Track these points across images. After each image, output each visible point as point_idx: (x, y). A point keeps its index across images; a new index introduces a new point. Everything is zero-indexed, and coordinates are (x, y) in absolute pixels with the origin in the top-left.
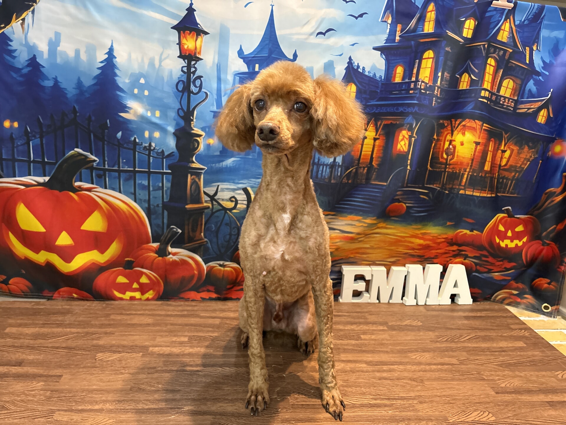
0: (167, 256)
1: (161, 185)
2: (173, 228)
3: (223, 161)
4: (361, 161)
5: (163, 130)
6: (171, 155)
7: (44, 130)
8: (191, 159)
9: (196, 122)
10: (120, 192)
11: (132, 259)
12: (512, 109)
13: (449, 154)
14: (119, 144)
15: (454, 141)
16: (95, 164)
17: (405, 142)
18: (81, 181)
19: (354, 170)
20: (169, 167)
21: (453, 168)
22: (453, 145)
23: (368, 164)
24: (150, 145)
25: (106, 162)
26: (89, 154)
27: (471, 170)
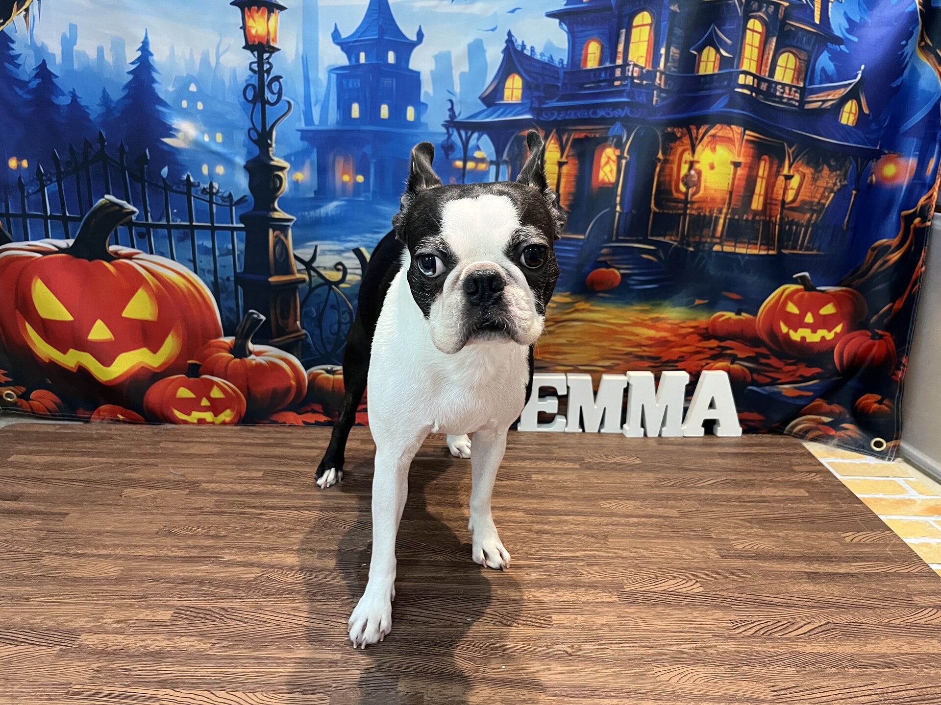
0: (247, 357)
1: (230, 246)
2: (253, 313)
3: (320, 207)
6: (242, 200)
8: (272, 205)
9: (276, 148)
10: (173, 258)
11: (197, 362)
12: (797, 104)
13: (690, 185)
14: (166, 186)
15: (698, 162)
16: (134, 217)
17: (611, 166)
18: (117, 244)
20: (241, 220)
21: (699, 208)
22: (695, 170)
24: (211, 186)
25: (149, 214)
26: (125, 202)
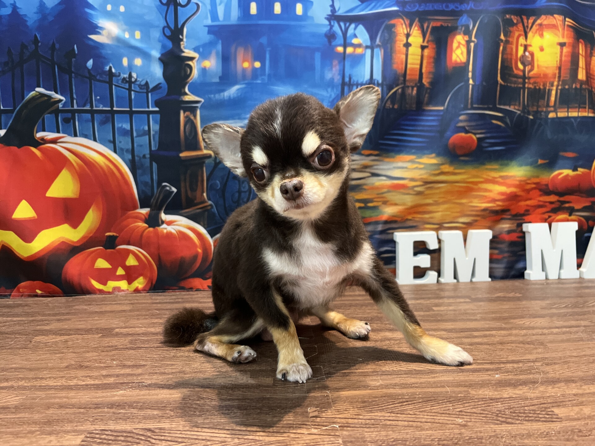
0: (159, 226)
1: (146, 128)
2: (166, 186)
3: (223, 91)
4: (408, 77)
5: (145, 55)
6: (157, 87)
8: (183, 91)
9: (186, 42)
11: (115, 234)
13: (526, 64)
14: (91, 76)
15: (530, 46)
16: (60, 105)
17: (461, 50)
18: (44, 130)
19: (400, 90)
20: (156, 104)
21: (535, 83)
22: (529, 52)
23: (417, 81)
24: (130, 76)
26: (53, 93)
27: (560, 83)
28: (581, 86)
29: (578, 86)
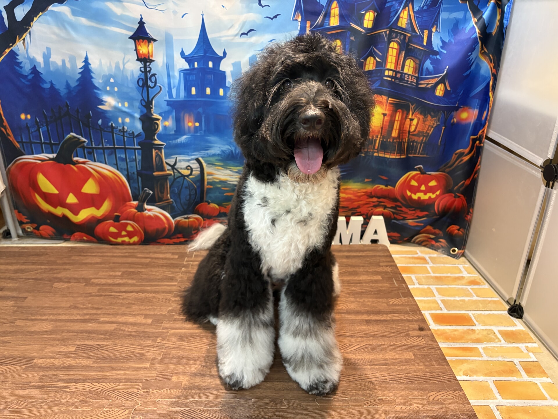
0: (144, 212)
1: (134, 157)
2: (146, 190)
3: (177, 139)
5: (131, 116)
6: (139, 135)
7: (48, 120)
8: (154, 138)
9: (154, 109)
10: (106, 164)
11: (119, 214)
14: (100, 129)
16: (85, 144)
18: (77, 156)
20: (139, 144)
24: (123, 128)
25: (93, 143)
26: (80, 136)
27: (382, 137)
28: (393, 140)
29: (391, 141)
